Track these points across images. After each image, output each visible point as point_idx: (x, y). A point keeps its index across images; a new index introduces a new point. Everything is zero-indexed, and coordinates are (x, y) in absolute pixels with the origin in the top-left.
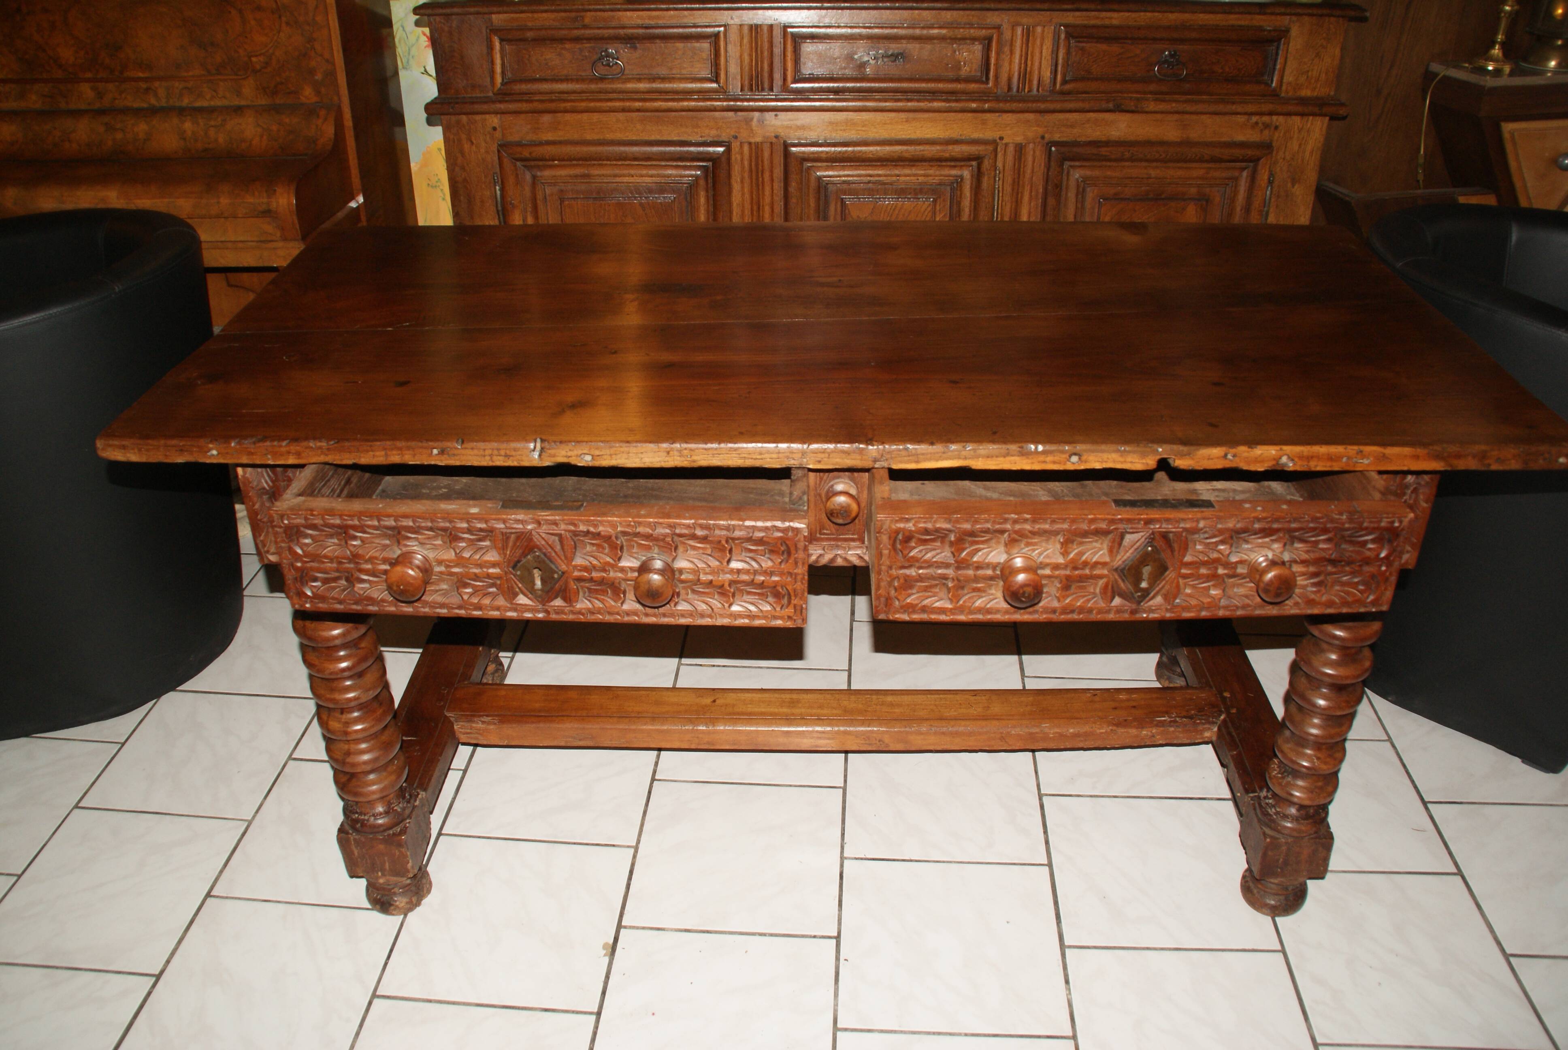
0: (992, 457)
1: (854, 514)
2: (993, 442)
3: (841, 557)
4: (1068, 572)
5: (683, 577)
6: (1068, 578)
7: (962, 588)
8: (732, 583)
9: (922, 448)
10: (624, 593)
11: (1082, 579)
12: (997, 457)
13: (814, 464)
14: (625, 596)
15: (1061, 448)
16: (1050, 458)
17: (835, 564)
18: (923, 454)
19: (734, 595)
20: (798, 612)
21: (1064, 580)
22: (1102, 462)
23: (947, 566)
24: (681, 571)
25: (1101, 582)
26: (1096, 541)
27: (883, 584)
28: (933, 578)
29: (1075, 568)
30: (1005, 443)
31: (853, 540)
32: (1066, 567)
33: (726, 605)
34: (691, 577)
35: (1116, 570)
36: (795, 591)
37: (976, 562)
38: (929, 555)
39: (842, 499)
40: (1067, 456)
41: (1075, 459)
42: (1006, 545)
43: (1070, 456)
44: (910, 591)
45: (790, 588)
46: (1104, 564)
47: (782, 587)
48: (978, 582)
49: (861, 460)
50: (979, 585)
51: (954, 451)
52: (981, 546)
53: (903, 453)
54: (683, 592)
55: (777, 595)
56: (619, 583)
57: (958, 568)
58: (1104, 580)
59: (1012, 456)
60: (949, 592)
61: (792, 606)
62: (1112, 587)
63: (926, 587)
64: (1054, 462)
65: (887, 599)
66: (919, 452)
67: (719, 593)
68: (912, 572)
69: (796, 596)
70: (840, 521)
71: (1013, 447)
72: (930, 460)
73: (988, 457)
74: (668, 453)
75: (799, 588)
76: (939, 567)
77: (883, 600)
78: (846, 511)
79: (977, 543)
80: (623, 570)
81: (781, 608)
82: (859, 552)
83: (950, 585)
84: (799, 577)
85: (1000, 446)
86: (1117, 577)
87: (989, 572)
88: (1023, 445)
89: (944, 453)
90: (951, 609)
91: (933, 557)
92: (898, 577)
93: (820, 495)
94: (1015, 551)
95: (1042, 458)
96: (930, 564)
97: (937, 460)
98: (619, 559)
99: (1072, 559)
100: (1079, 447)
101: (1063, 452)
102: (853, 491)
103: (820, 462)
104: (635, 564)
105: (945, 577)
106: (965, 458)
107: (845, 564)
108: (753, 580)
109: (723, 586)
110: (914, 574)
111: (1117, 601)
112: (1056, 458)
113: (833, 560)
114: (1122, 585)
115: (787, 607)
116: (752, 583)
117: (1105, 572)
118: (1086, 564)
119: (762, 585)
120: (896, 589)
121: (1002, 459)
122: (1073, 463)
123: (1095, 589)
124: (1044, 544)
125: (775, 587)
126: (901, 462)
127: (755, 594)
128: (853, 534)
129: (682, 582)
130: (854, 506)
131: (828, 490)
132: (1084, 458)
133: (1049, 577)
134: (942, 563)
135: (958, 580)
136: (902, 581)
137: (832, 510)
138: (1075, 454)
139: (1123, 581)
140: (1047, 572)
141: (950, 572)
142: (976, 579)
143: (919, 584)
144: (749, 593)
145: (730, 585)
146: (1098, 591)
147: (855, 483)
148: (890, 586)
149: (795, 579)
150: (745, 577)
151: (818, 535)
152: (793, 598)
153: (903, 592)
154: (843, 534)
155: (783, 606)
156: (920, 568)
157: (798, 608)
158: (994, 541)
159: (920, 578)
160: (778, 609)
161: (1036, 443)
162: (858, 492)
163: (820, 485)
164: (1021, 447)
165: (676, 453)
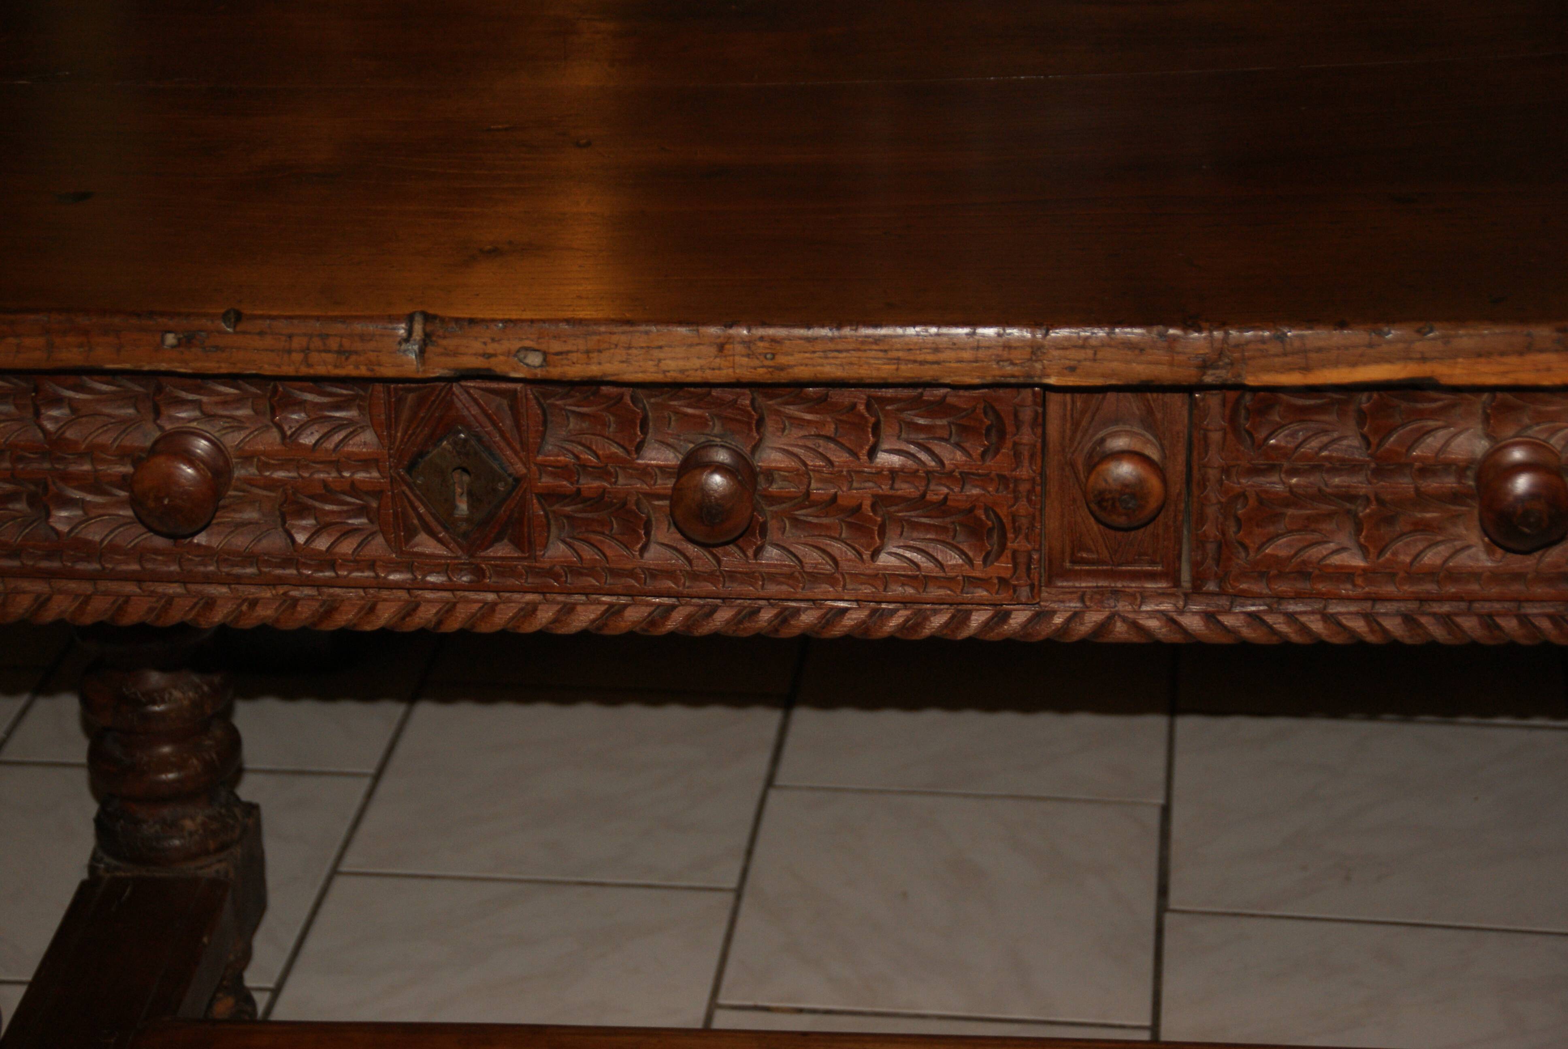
0: (1489, 354)
1: (1153, 504)
3: (1124, 620)
5: (774, 488)
7: (1390, 520)
8: (879, 501)
9: (1317, 336)
10: (648, 526)
12: (1502, 354)
13: (1059, 374)
14: (648, 534)
17: (1110, 639)
18: (1320, 350)
19: (882, 533)
20: (1022, 570)
23: (1351, 467)
24: (770, 474)
27: (1211, 511)
28: (1321, 496)
31: (1152, 576)
33: (867, 555)
34: (790, 489)
36: (1014, 518)
37: (1417, 458)
38: (1314, 444)
39: (1125, 469)
42: (1486, 419)
44: (1271, 529)
45: (1003, 512)
47: (986, 510)
48: (1425, 508)
49: (1171, 364)
50: (1428, 515)
51: (1395, 342)
52: (1431, 424)
54: (773, 525)
55: (976, 532)
56: (637, 503)
57: (1379, 472)
60: (1359, 531)
61: (1008, 553)
63: (1308, 518)
65: (1220, 546)
66: (1309, 342)
67: (850, 525)
68: (1275, 484)
69: (1017, 531)
70: (1122, 521)
72: (1336, 363)
73: (1479, 355)
75: (1022, 512)
76: (1333, 471)
77: (1211, 548)
78: (1133, 496)
79: (1422, 415)
80: (645, 472)
81: (985, 561)
82: (1167, 607)
83: (1363, 512)
84: (1024, 487)
85: (1507, 329)
87: (1450, 482)
89: (1371, 347)
90: (1365, 570)
91: (1321, 449)
92: (1243, 495)
93: (1073, 465)
94: (1508, 432)
96: (1316, 466)
97: (1353, 364)
98: (639, 447)
102: (1153, 453)
103: (1073, 370)
104: (670, 458)
105: (1349, 497)
106: (1423, 359)
107: (1134, 638)
108: (923, 496)
109: (860, 506)
110: (1279, 487)
113: (1104, 627)
115: (997, 558)
116: (920, 502)
119: (942, 507)
120: (1239, 521)
121: (1513, 360)
125: (971, 510)
126: (1265, 369)
127: (928, 528)
128: (1153, 562)
129: (773, 499)
130: (1154, 483)
131: (1093, 449)
134: (1342, 460)
135: (1381, 502)
136: (1252, 502)
137: (1101, 493)
141: (1358, 483)
142: (1422, 499)
143: (1290, 511)
144: (915, 526)
145: (873, 506)
147: (1156, 436)
148: (1226, 518)
149: (1015, 490)
150: (905, 489)
151: (1068, 565)
152: (1010, 535)
153: (1256, 530)
154: (1128, 563)
155: (988, 554)
156: (1292, 472)
157: (1022, 559)
158: (1459, 410)
159: (1294, 498)
160: (978, 562)
162: (1164, 457)
163: (1072, 440)
165: (739, 348)
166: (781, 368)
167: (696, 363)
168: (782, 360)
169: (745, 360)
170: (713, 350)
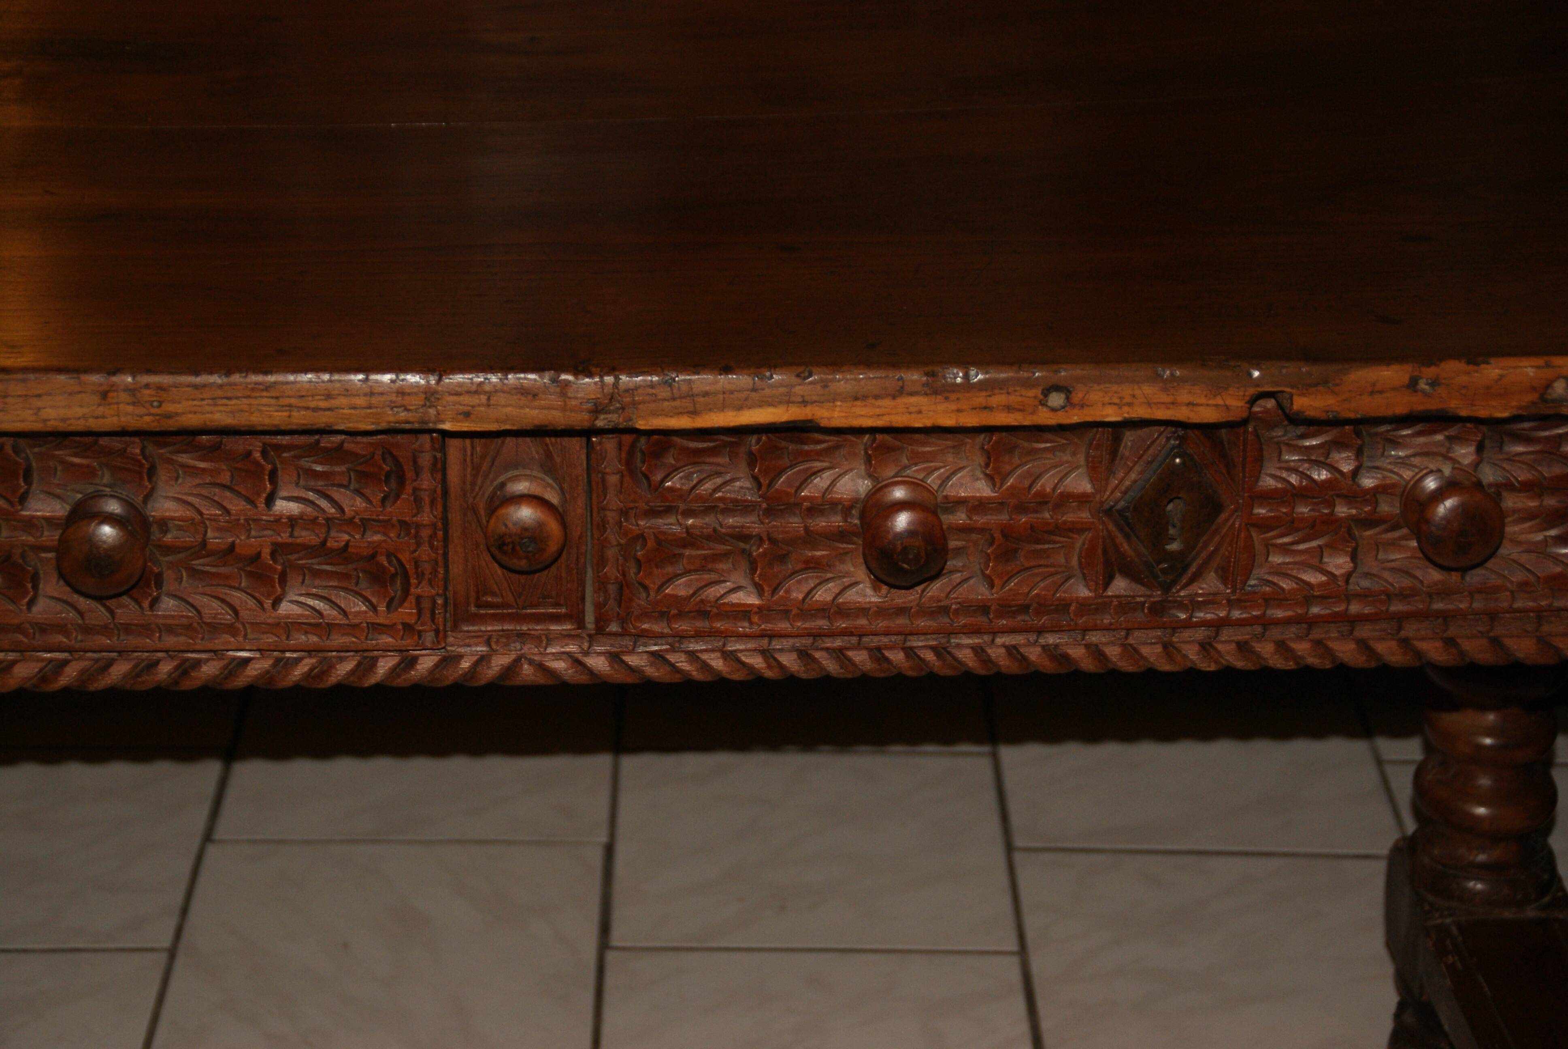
0: (865, 397)
1: (553, 547)
2: (868, 364)
3: (531, 662)
4: (1004, 517)
5: (168, 538)
6: (1006, 532)
7: (782, 558)
8: (277, 550)
9: (703, 380)
10: (35, 579)
11: (1036, 534)
12: (876, 397)
13: (453, 420)
14: (35, 587)
15: (1024, 374)
16: (1000, 399)
17: (517, 681)
18: (706, 394)
19: (283, 581)
20: (427, 616)
21: (997, 535)
22: (1120, 406)
23: (744, 508)
24: (164, 524)
25: (1080, 541)
26: (1062, 448)
27: (611, 553)
28: (715, 536)
29: (1021, 508)
30: (895, 365)
31: (556, 618)
32: (999, 505)
33: (268, 603)
34: (188, 539)
35: (1109, 512)
36: (417, 563)
37: (806, 498)
38: (708, 486)
39: (526, 513)
40: (1037, 392)
41: (1056, 399)
42: (868, 460)
43: (1046, 393)
44: (670, 569)
45: (405, 557)
46: (1083, 499)
47: (389, 556)
48: (815, 547)
49: (564, 409)
50: (818, 553)
51: (781, 384)
52: (818, 465)
53: (664, 393)
54: (169, 576)
55: (379, 578)
56: (23, 556)
57: (770, 512)
58: (1089, 535)
59: (912, 394)
60: (753, 570)
61: (412, 599)
62: (1105, 552)
63: (705, 558)
64: (1009, 408)
65: (621, 587)
66: (697, 388)
67: (250, 575)
68: (671, 525)
69: (420, 576)
70: (523, 564)
71: (914, 377)
72: (723, 408)
73: (856, 399)
74: (104, 395)
75: (425, 557)
76: (727, 511)
77: (612, 589)
78: (533, 539)
79: (809, 456)
80: (30, 524)
81: (388, 607)
82: (572, 648)
83: (757, 551)
84: (425, 533)
85: (881, 373)
86: (1111, 527)
87: (836, 521)
88: (938, 369)
89: (754, 390)
90: (760, 608)
91: (715, 490)
92: (642, 537)
93: (475, 511)
94: (889, 472)
95: (980, 399)
96: (710, 507)
97: (739, 408)
98: (23, 498)
99: (1012, 486)
100: (1064, 374)
101: (1029, 384)
102: (553, 497)
103: (467, 415)
104: (57, 509)
105: (743, 537)
106: (804, 403)
107: (541, 680)
108: (324, 543)
109: (258, 555)
110: (676, 529)
111: (1120, 585)
112: (1014, 399)
113: (511, 669)
114: (1125, 547)
115: (401, 604)
116: (321, 550)
117: (1085, 515)
118: (1042, 500)
119: (343, 554)
120: (638, 562)
121: (888, 402)
122: (1054, 410)
123: (1068, 559)
124: (950, 458)
125: (373, 556)
126: (655, 414)
127: (330, 575)
128: (556, 605)
129: (168, 549)
130: (553, 526)
131: (494, 494)
132: (1077, 397)
133: (965, 530)
134: (735, 501)
135: (772, 541)
136: (651, 544)
137: (502, 536)
138: (1057, 388)
139: (1127, 537)
140: (960, 518)
141: (750, 523)
142: (811, 538)
143: (687, 552)
144: (316, 574)
145: (273, 554)
146: (1075, 562)
147: (555, 480)
148: (626, 559)
149: (417, 536)
150: (306, 536)
151: (473, 609)
152: (413, 581)
153: (656, 571)
154: (532, 606)
155: (391, 601)
156: (689, 513)
157: (426, 604)
158: (843, 452)
159: (690, 540)
160: (382, 608)
161: (965, 363)
162: (564, 501)
163: (473, 484)
164: (931, 374)
165: (123, 396)
166: (169, 416)
167: (79, 411)
168: (169, 408)
169: (130, 409)
170: (96, 399)
